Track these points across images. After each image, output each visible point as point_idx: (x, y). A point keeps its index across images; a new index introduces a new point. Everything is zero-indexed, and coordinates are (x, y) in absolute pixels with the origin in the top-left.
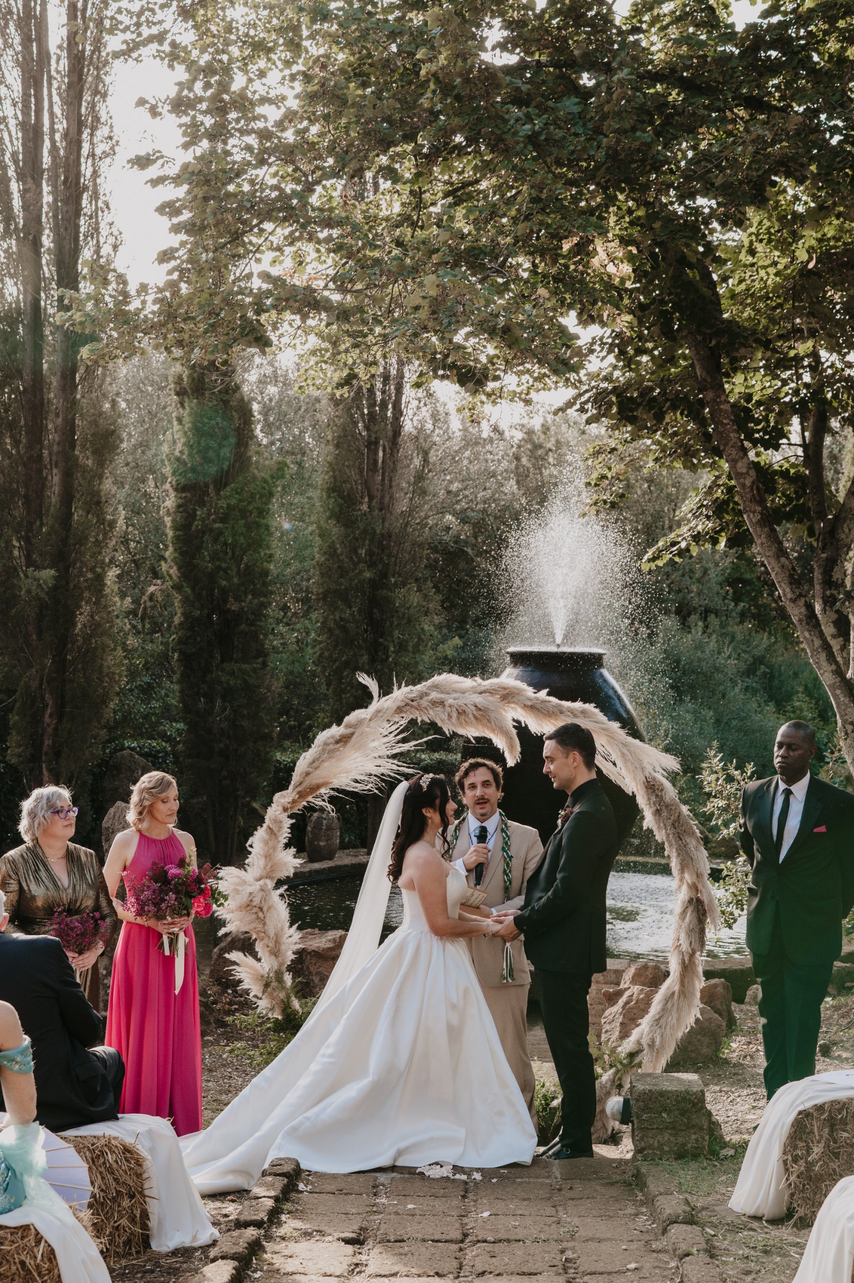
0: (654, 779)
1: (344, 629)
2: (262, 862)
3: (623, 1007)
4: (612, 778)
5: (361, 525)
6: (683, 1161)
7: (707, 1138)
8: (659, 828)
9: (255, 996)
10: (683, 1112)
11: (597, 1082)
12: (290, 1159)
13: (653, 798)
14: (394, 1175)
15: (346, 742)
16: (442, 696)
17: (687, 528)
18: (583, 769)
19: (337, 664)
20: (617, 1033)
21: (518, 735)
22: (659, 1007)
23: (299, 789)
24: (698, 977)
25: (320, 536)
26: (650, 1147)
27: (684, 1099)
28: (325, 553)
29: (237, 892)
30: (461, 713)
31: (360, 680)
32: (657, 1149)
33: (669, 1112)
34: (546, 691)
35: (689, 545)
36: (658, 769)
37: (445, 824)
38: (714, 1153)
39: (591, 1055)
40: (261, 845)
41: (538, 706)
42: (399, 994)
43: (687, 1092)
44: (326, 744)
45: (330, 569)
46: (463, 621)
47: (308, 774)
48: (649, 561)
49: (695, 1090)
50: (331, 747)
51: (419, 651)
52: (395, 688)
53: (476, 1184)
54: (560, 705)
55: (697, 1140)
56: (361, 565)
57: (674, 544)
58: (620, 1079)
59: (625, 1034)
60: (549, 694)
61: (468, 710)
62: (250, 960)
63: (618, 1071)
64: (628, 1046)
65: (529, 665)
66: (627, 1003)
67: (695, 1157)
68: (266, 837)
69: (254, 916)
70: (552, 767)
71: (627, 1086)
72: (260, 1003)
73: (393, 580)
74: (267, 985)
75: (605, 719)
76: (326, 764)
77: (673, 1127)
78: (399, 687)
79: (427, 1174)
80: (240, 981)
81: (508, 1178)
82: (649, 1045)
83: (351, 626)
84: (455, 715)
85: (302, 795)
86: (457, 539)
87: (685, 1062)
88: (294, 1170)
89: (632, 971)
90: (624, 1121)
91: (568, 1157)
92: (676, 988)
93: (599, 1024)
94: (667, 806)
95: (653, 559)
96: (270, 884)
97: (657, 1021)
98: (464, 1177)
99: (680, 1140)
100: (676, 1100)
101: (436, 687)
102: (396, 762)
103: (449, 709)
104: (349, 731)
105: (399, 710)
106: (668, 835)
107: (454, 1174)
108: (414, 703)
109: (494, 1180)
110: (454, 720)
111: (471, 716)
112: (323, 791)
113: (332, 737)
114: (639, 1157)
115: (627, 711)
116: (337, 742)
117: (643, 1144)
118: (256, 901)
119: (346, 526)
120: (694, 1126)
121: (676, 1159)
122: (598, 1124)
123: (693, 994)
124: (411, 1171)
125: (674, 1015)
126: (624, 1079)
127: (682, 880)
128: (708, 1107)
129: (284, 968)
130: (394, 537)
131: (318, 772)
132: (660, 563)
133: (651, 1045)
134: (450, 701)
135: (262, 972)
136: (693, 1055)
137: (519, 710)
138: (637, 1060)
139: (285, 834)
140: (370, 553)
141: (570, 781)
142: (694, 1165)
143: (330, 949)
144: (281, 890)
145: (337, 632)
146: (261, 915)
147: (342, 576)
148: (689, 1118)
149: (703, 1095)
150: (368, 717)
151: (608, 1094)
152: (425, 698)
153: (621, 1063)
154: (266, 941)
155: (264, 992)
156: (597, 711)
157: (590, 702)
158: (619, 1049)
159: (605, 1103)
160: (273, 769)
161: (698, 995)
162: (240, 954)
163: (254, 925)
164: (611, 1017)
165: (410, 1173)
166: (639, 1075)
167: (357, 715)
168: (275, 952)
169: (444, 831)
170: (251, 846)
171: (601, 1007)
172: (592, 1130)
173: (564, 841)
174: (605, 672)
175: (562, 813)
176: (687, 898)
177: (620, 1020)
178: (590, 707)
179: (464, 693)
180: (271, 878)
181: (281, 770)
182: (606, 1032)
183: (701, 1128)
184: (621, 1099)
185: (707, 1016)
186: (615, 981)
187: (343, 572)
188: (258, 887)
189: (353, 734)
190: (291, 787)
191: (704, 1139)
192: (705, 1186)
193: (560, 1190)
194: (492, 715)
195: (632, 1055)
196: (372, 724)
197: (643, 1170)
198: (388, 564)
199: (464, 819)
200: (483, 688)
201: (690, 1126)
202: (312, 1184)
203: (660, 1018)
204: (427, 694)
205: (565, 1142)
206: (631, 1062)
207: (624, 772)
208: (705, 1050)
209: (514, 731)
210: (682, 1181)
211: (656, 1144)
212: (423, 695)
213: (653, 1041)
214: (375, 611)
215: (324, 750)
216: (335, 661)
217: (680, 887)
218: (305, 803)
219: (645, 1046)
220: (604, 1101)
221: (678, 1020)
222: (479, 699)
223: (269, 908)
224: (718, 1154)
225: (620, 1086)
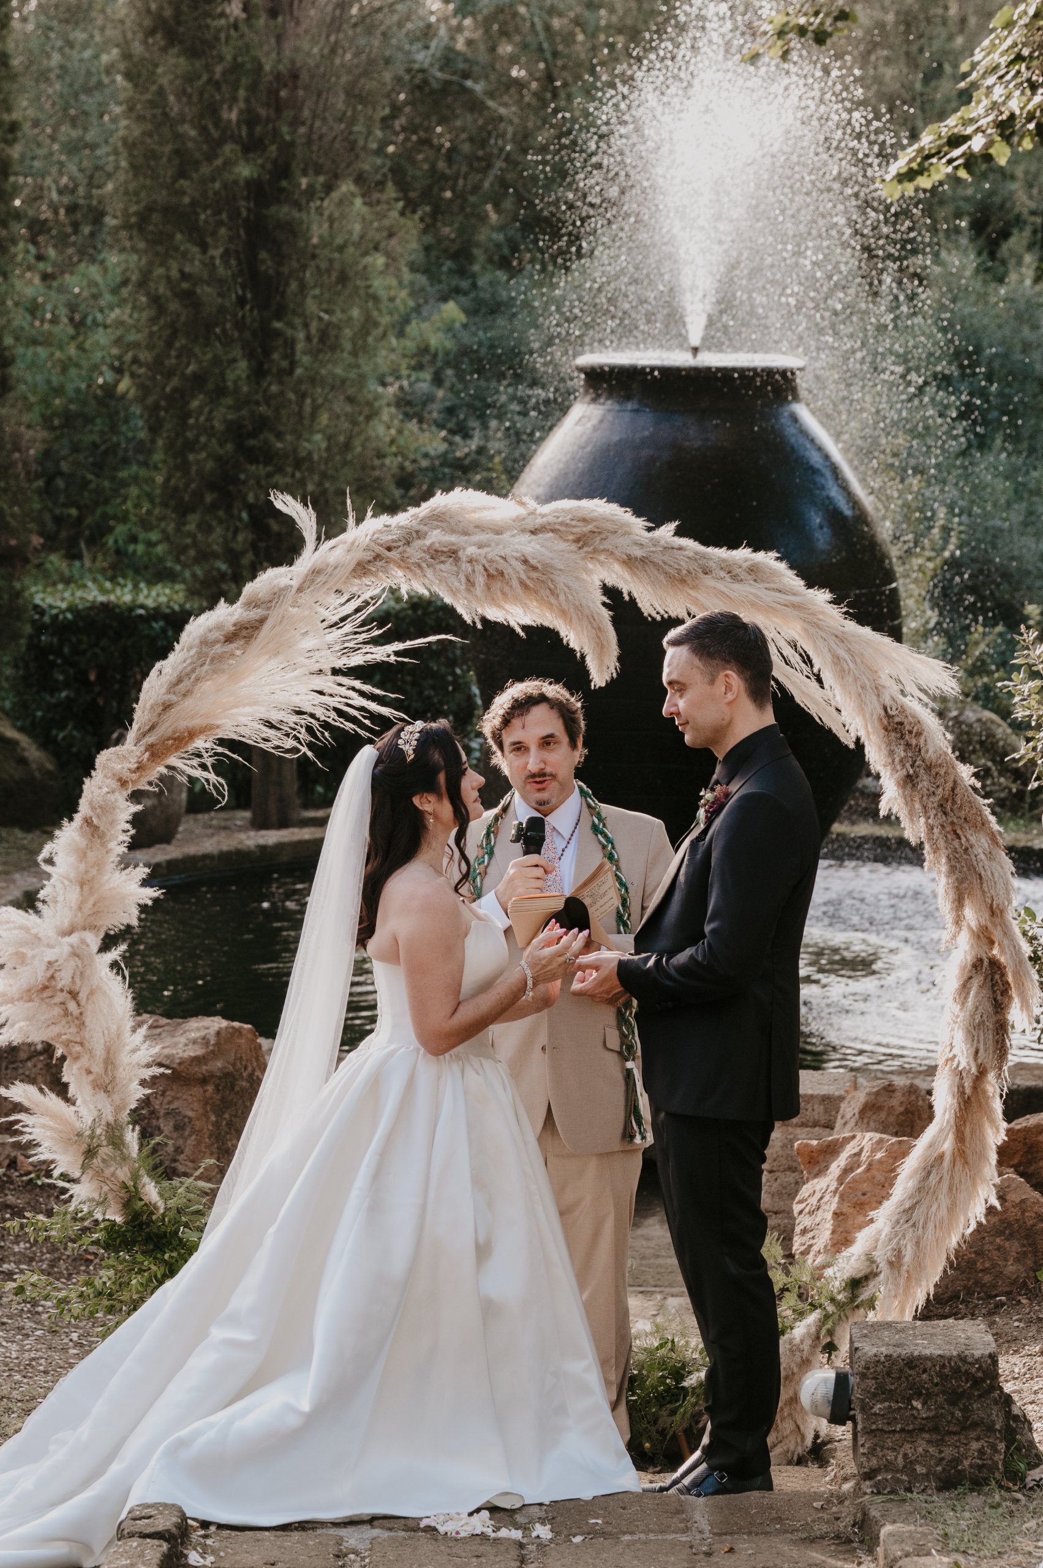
0: (902, 710)
1: (189, 297)
2: (73, 895)
3: (841, 1180)
4: (813, 711)
5: (228, 52)
6: (954, 1493)
7: (1002, 1446)
8: (911, 813)
9: (64, 1177)
10: (955, 1397)
11: (783, 1341)
12: (165, 1506)
13: (900, 752)
14: (376, 1532)
15: (249, 638)
16: (453, 538)
17: (985, 102)
18: (747, 706)
19: (175, 382)
20: (827, 1235)
21: (615, 621)
22: (911, 1184)
23: (150, 739)
24: (992, 1121)
25: (128, 76)
26: (889, 1467)
27: (956, 1371)
28: (140, 118)
29: (22, 958)
30: (495, 576)
31: (279, 505)
32: (902, 1471)
33: (927, 1398)
34: (672, 526)
35: (990, 144)
36: (910, 688)
37: (462, 819)
38: (1016, 1477)
39: (769, 1283)
40: (72, 859)
41: (658, 558)
42: (378, 1175)
43: (962, 1358)
44: (205, 642)
45: (152, 155)
46: (462, 255)
47: (167, 707)
48: (901, 178)
49: (977, 1353)
50: (218, 649)
51: (365, 348)
52: (351, 521)
53: (541, 1546)
54: (704, 556)
55: (981, 1452)
56: (228, 149)
57: (956, 141)
58: (830, 1332)
59: (842, 1240)
60: (679, 533)
61: (509, 571)
62: (52, 1101)
63: (827, 1317)
64: (849, 1263)
65: (628, 398)
66: (846, 1171)
67: (977, 1484)
68: (82, 842)
69: (57, 1011)
70: (682, 704)
71: (844, 1348)
72: (75, 1189)
73: (304, 182)
74: (90, 1153)
75: (799, 583)
76: (207, 685)
77: (935, 1428)
78: (359, 520)
79: (442, 1529)
80: (32, 1145)
81: (604, 1534)
82: (891, 1264)
83: (206, 292)
84: (480, 580)
85: (156, 752)
86: (448, 58)
87: (970, 1292)
88: (178, 1526)
89: (860, 1098)
90: (837, 1418)
91: (721, 1490)
92: (948, 1145)
93: (789, 1213)
94: (929, 768)
95: (909, 175)
96: (94, 941)
97: (908, 1213)
98: (517, 1534)
99: (948, 1452)
100: (940, 1374)
101: (438, 518)
102: (357, 684)
103: (466, 567)
104: (255, 614)
105: (362, 569)
106: (931, 829)
107: (497, 1529)
108: (393, 554)
109: (578, 1539)
110: (479, 590)
111: (515, 583)
112: (200, 744)
113: (219, 627)
114: (867, 1486)
115: (855, 503)
116: (230, 638)
117: (874, 1462)
118: (64, 980)
119: (192, 52)
120: (975, 1425)
121: (940, 1490)
122: (783, 1425)
123: (982, 1156)
124: (410, 1525)
125: (944, 1200)
126: (839, 1331)
127: (958, 921)
128: (1008, 1388)
129: (125, 1116)
130: (304, 76)
131: (189, 702)
132: (924, 182)
133: (895, 1264)
134: (471, 550)
135: (78, 1125)
136: (987, 1279)
137: (617, 567)
138: (865, 1295)
139: (120, 833)
140: (250, 119)
141: (720, 731)
142: (975, 1500)
143: (197, 1060)
144: (115, 954)
145: (174, 306)
146: (72, 1006)
147: (182, 174)
148: (965, 1410)
149: (995, 1362)
150: (295, 583)
151: (806, 1364)
152: (417, 543)
153: (833, 1300)
154: (84, 1061)
155: (84, 1168)
156: (782, 566)
157: (767, 548)
158: (829, 1272)
159: (799, 1382)
160: (28, 629)
161: (993, 1157)
162: (32, 1090)
163: (56, 1029)
164: (813, 1201)
165: (407, 1529)
166: (866, 1325)
167: (271, 578)
168: (105, 1085)
169: (460, 837)
170: (50, 861)
171: (791, 1177)
172: (770, 1439)
173: (715, 855)
174: (801, 410)
175: (707, 795)
176: (970, 959)
177: (834, 1206)
178: (767, 559)
179: (498, 532)
180: (93, 928)
181: (44, 626)
182: (804, 1232)
183: (990, 1429)
184: (832, 1375)
185: (1014, 1197)
186: (823, 1119)
187: (184, 163)
188: (67, 949)
189: (262, 621)
190: (131, 735)
191: (994, 1448)
192: (994, 1540)
193: (708, 1554)
194: (561, 580)
195: (855, 1284)
196: (305, 598)
197: (874, 1513)
198: (292, 144)
199: (505, 809)
200: (540, 521)
201: (966, 1426)
202: (214, 1552)
203: (912, 1208)
204: (419, 535)
205: (716, 1461)
206: (853, 1298)
207: (839, 697)
208: (1011, 1268)
209: (606, 614)
210: (951, 1530)
211: (900, 1461)
212: (410, 536)
213: (899, 1253)
214: (263, 255)
215: (200, 655)
216: (169, 374)
217: (954, 937)
218: (163, 770)
219: (883, 1265)
220: (795, 1378)
221: (952, 1209)
222: (531, 547)
223: (92, 993)
224: (1023, 1479)
225: (830, 1348)
